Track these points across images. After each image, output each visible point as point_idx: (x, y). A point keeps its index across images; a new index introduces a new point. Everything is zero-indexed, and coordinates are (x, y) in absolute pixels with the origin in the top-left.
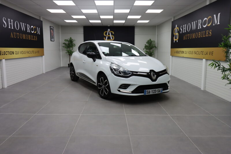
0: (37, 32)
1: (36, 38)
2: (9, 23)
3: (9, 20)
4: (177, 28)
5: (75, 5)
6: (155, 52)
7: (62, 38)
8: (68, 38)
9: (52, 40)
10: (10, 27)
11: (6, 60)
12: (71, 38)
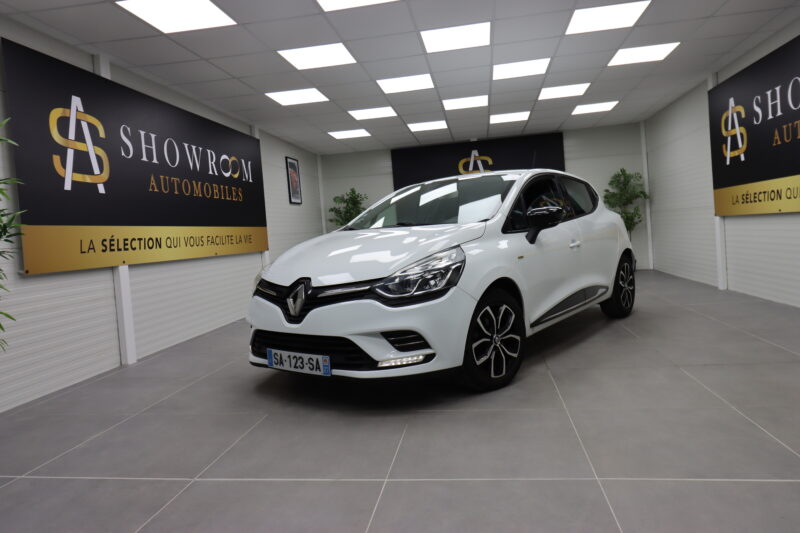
0: (242, 175)
1: (237, 194)
2: (144, 146)
3: (142, 133)
4: (733, 109)
5: (354, 61)
6: (645, 212)
7: (325, 193)
8: (344, 191)
9: (293, 200)
10: (145, 159)
11: (130, 266)
12: (353, 191)
